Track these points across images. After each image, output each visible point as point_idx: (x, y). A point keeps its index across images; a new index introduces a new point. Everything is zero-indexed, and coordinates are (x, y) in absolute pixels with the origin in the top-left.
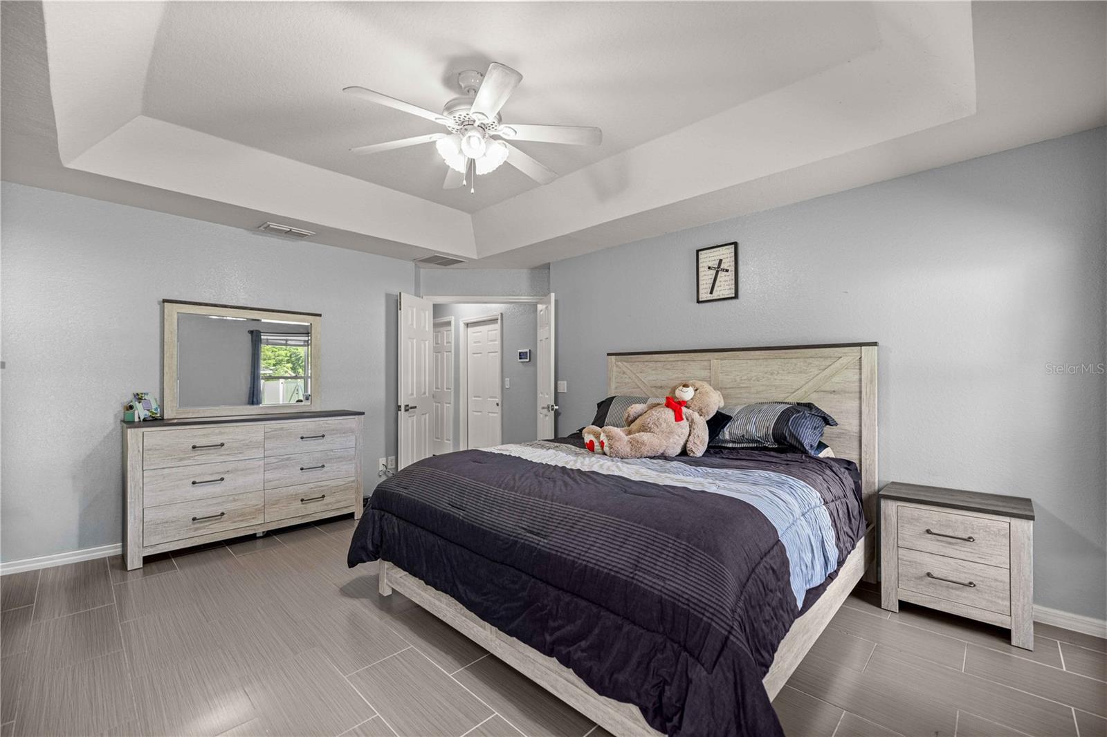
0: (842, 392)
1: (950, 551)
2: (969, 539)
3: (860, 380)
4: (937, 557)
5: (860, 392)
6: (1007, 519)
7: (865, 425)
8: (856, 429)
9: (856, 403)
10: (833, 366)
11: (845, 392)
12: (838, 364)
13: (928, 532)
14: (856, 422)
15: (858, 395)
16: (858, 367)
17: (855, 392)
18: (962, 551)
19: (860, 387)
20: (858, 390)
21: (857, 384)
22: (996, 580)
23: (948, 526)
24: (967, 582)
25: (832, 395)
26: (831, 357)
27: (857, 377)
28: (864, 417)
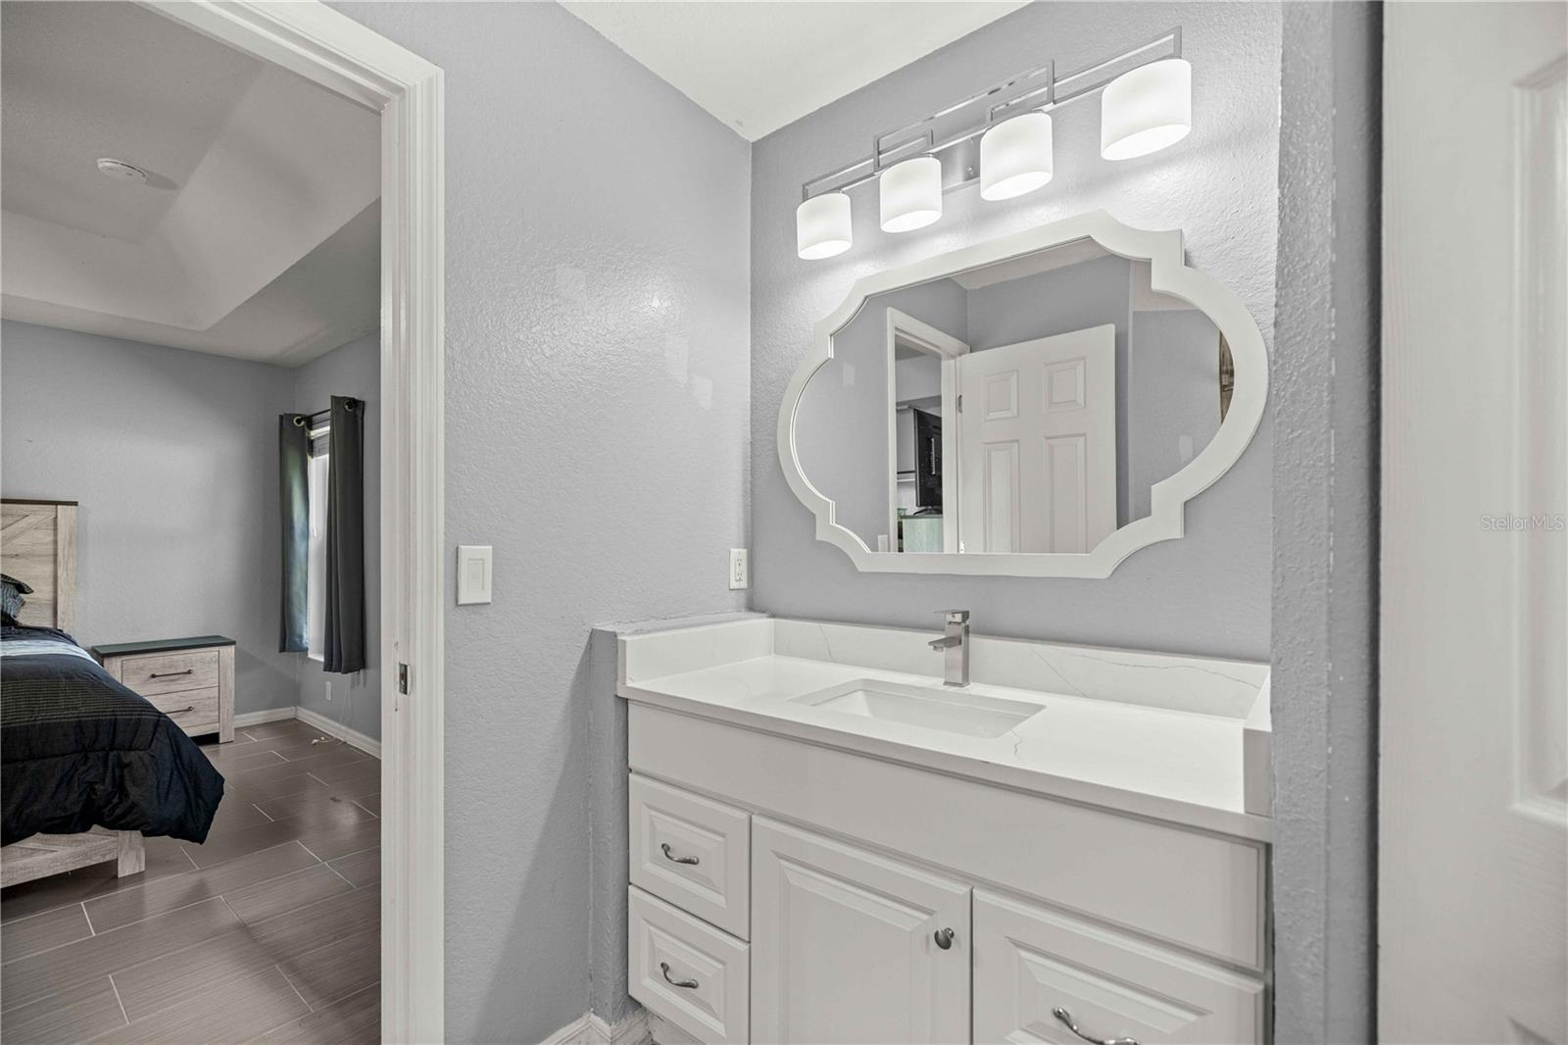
0: (29, 556)
1: (173, 687)
2: (189, 672)
3: (55, 542)
4: (160, 697)
5: (55, 555)
6: (217, 648)
7: (62, 591)
8: (49, 596)
9: (49, 568)
10: (16, 525)
11: (33, 555)
12: (23, 524)
13: (153, 676)
14: (49, 588)
15: (51, 558)
16: (52, 527)
17: (48, 555)
18: (183, 684)
19: (56, 550)
20: (51, 552)
21: (51, 547)
22: (209, 698)
23: (170, 667)
24: (186, 708)
25: (14, 560)
26: (12, 515)
27: (51, 538)
28: (60, 582)
